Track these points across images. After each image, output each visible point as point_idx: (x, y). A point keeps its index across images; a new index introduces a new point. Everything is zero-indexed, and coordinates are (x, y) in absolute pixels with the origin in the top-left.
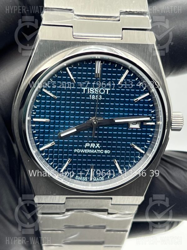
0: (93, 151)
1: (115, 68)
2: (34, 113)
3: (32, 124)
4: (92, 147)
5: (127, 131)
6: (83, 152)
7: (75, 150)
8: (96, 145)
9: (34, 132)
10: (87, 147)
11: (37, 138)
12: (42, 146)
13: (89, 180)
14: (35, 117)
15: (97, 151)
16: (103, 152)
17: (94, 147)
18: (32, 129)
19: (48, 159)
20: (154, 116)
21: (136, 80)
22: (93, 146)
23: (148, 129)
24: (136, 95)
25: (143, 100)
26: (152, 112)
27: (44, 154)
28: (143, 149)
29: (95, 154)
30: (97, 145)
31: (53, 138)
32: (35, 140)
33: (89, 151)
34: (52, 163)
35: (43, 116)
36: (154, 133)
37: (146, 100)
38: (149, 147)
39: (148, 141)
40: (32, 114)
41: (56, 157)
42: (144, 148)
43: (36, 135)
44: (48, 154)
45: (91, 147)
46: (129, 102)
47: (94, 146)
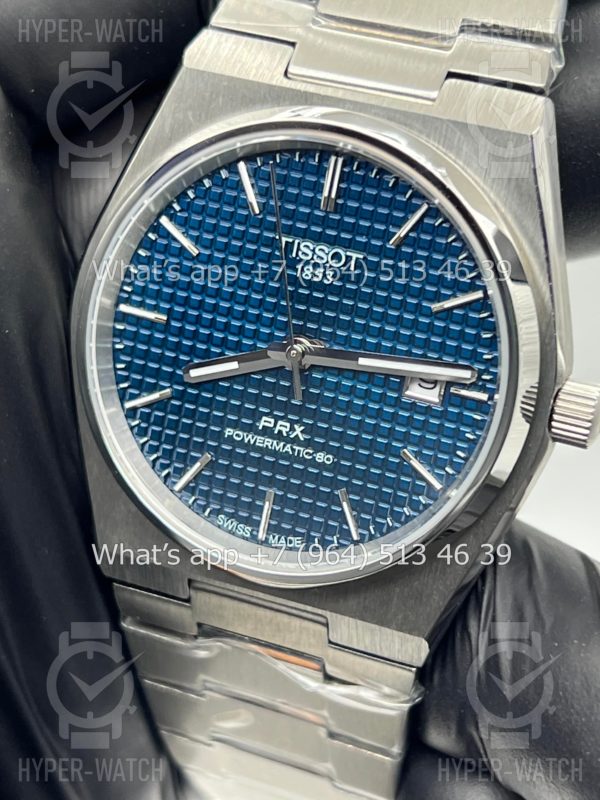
0: (282, 444)
1: (387, 190)
2: (126, 288)
3: (116, 320)
4: (280, 432)
5: (397, 403)
6: (249, 441)
7: (229, 432)
8: (292, 429)
9: (118, 346)
10: (264, 427)
11: (122, 366)
12: (133, 397)
13: (254, 538)
14: (128, 301)
15: (293, 450)
16: (310, 457)
17: (285, 434)
18: (115, 336)
19: (145, 439)
20: (489, 373)
21: (450, 240)
22: (284, 430)
23: (466, 413)
24: (443, 291)
25: (461, 312)
26: (485, 357)
27: (137, 422)
28: (439, 477)
29: (286, 456)
30: (295, 430)
31: (172, 378)
32: (119, 372)
33: (268, 442)
34: (155, 456)
35: (153, 303)
36: (481, 429)
37: (472, 315)
38: (459, 472)
39: (459, 453)
40: (122, 290)
41: (171, 440)
42: (443, 473)
43: (123, 358)
44: (150, 425)
45: (276, 432)
46: (418, 309)
47: (288, 430)
